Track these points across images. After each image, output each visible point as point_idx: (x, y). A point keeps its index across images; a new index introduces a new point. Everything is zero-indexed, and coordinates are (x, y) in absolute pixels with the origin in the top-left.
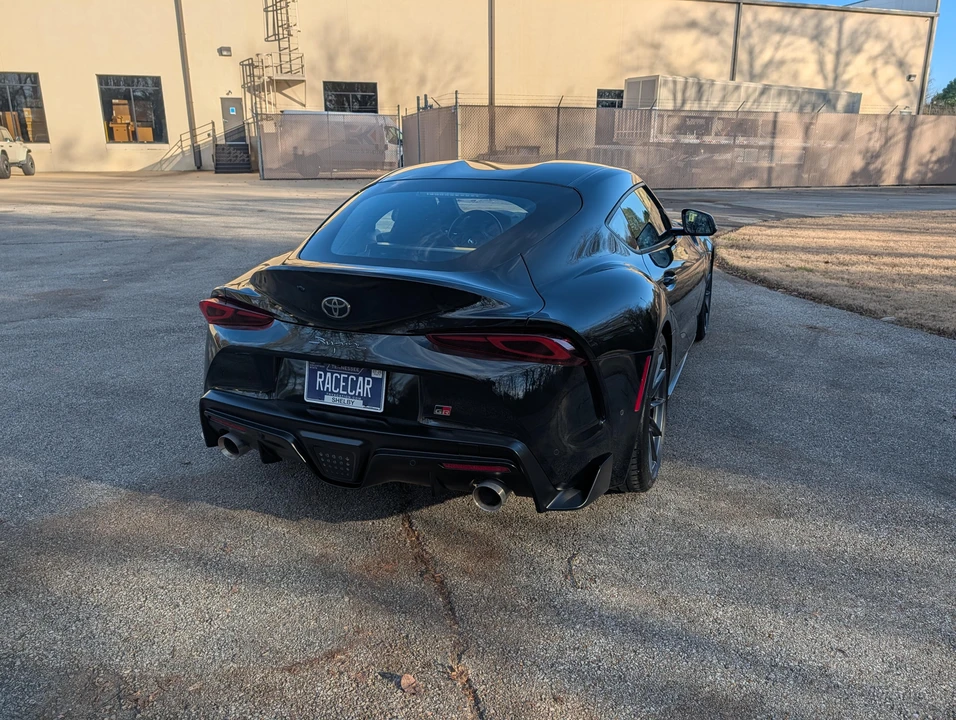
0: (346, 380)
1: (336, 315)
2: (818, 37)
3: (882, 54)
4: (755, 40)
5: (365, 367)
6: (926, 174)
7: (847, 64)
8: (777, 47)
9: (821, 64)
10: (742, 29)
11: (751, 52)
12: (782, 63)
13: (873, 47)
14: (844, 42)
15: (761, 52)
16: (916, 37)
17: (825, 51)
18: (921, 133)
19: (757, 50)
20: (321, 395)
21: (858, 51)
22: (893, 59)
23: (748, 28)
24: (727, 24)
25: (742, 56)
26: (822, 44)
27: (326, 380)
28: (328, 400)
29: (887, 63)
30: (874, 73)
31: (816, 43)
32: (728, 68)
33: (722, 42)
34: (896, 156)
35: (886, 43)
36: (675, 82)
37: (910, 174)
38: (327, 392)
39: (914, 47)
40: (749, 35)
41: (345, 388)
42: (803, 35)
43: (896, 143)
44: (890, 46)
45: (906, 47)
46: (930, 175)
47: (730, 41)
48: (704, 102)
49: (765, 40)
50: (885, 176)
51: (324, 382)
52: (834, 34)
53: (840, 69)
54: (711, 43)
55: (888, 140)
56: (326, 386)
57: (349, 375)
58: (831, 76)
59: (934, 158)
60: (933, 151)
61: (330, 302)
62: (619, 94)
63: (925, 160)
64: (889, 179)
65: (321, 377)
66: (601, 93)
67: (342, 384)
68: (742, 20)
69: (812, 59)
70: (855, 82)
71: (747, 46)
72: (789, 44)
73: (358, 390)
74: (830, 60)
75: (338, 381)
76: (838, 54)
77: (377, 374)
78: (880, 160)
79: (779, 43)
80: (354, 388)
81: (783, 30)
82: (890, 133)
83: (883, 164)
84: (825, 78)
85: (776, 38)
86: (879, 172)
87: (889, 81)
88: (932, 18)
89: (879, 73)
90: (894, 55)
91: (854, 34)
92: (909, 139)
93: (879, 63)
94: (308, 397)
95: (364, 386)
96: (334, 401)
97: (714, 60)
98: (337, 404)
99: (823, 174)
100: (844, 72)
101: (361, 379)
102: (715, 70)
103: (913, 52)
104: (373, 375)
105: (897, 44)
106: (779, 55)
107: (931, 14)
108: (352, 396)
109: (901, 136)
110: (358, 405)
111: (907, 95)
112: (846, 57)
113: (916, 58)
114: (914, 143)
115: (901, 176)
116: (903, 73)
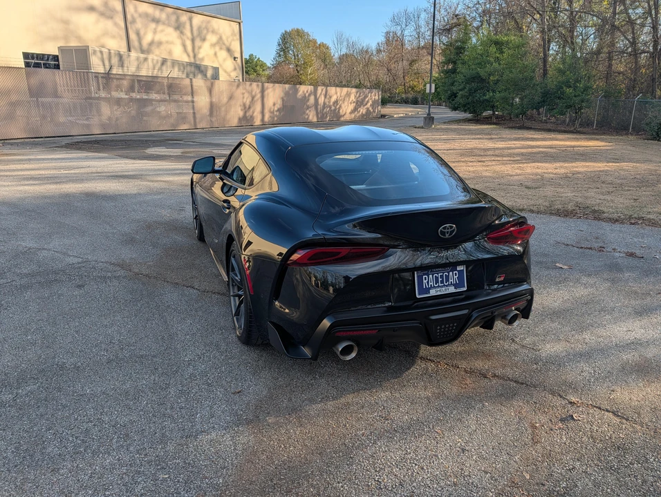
0: (442, 277)
1: (447, 236)
2: (179, 27)
3: (218, 43)
4: (139, 25)
5: (452, 266)
6: (274, 118)
7: (200, 48)
8: (155, 32)
9: (184, 46)
10: (129, 17)
11: (138, 34)
12: (160, 43)
13: (212, 38)
14: (195, 33)
15: (145, 34)
16: (233, 34)
17: (185, 38)
18: (268, 94)
19: (142, 33)
20: (427, 291)
21: (204, 40)
22: (224, 47)
23: (132, 16)
24: (117, 12)
25: (133, 36)
26: (182, 33)
27: (429, 280)
28: (433, 293)
29: (221, 49)
30: (215, 54)
31: (178, 32)
32: (124, 43)
33: (116, 24)
34: (258, 107)
35: (218, 36)
36: (101, 52)
37: (267, 118)
38: (431, 288)
39: (233, 40)
40: (134, 21)
41: (442, 282)
42: (169, 25)
43: (257, 100)
44: (221, 38)
45: (230, 40)
46: (276, 119)
47: (123, 25)
48: (125, 68)
49: (146, 26)
50: (255, 120)
51: (428, 282)
52: (188, 26)
53: (196, 50)
54: (109, 24)
55: (253, 98)
56: (430, 284)
57: (443, 273)
58: (191, 54)
59: (276, 109)
60: (274, 105)
61: (444, 228)
62: (56, 58)
63: (272, 110)
64: (258, 122)
65: (425, 279)
66: (26, 56)
67: (440, 279)
68: (127, 10)
69: (178, 42)
70: (206, 59)
71: (134, 29)
72: (162, 31)
73: (450, 281)
74: (189, 43)
75: (437, 278)
76: (193, 41)
77: (459, 268)
78: (251, 110)
79: (155, 29)
80: (447, 280)
81: (156, 21)
82: (253, 93)
83: (253, 113)
84: (188, 55)
85: (153, 25)
86: (252, 117)
87: (224, 60)
88: (240, 23)
89: (218, 54)
90: (224, 44)
91: (199, 28)
92: (263, 97)
93: (217, 48)
94: (419, 294)
95: (453, 277)
96: (437, 292)
97: (113, 37)
98: (439, 293)
99: (224, 119)
100: (199, 53)
101: (451, 273)
102: (116, 44)
103: (233, 43)
104: (458, 269)
105: (224, 38)
106: (157, 38)
107: (238, 20)
108: (447, 286)
109: (259, 96)
110: (452, 290)
111: (235, 69)
112: (198, 43)
113: (236, 46)
114: (265, 99)
115: (263, 120)
116: (231, 56)
